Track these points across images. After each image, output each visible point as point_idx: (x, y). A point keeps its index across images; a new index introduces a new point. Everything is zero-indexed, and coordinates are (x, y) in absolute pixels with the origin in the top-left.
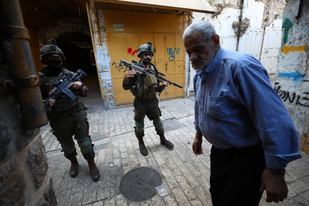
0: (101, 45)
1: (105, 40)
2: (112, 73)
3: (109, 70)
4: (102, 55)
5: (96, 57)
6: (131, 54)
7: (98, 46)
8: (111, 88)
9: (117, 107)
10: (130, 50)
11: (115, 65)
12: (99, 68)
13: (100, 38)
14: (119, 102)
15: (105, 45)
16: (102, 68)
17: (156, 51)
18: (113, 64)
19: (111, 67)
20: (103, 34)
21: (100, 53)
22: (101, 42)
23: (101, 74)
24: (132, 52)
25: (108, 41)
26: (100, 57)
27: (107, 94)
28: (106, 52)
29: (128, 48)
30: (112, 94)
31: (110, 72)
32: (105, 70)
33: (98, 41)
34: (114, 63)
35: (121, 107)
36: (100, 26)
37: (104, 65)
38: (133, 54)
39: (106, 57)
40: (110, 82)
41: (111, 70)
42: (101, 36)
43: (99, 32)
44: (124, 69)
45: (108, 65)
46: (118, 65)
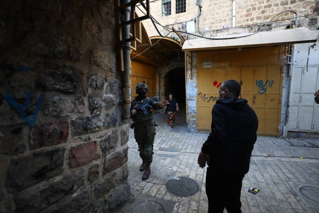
0: (191, 79)
1: (195, 75)
2: (197, 102)
3: (196, 99)
4: (192, 87)
5: (186, 88)
6: (216, 87)
7: (189, 80)
8: (195, 114)
9: (197, 131)
10: (215, 83)
11: (200, 95)
12: (188, 97)
13: (191, 74)
14: (200, 128)
15: (194, 79)
16: (190, 97)
17: (243, 84)
19: (197, 97)
20: (194, 71)
21: (190, 85)
22: (192, 77)
23: (189, 101)
24: (217, 84)
25: (198, 76)
26: (189, 89)
27: (191, 119)
28: (195, 85)
29: (214, 81)
30: (195, 119)
32: (192, 99)
33: (190, 76)
34: (200, 93)
35: (201, 133)
36: (193, 65)
37: (192, 94)
38: (218, 87)
39: (195, 88)
40: (195, 109)
42: (193, 72)
43: (191, 70)
44: (209, 99)
45: (195, 95)
46: (203, 96)
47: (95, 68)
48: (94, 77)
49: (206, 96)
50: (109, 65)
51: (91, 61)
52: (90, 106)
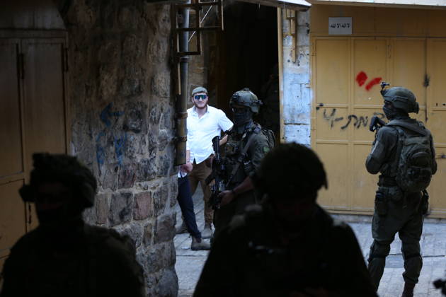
0: (296, 62)
1: (307, 51)
2: (313, 130)
3: (308, 122)
4: (297, 86)
5: (281, 89)
6: (364, 87)
7: (290, 65)
10: (361, 78)
11: (321, 110)
12: (285, 114)
13: (296, 48)
15: (305, 63)
16: (292, 115)
17: (431, 83)
18: (318, 108)
19: (312, 115)
20: (305, 39)
21: (292, 79)
22: (296, 56)
23: (288, 128)
24: (367, 82)
25: (314, 54)
26: (291, 90)
28: (306, 79)
29: (357, 74)
31: (309, 128)
32: (297, 120)
33: (291, 55)
34: (321, 105)
36: (300, 23)
37: (298, 108)
38: (368, 88)
39: (306, 90)
41: (312, 121)
42: (300, 44)
43: (295, 36)
44: (344, 123)
45: (307, 109)
46: (329, 112)
47: (154, 96)
48: (153, 110)
49: (338, 115)
50: (165, 89)
51: (151, 90)
52: (150, 145)
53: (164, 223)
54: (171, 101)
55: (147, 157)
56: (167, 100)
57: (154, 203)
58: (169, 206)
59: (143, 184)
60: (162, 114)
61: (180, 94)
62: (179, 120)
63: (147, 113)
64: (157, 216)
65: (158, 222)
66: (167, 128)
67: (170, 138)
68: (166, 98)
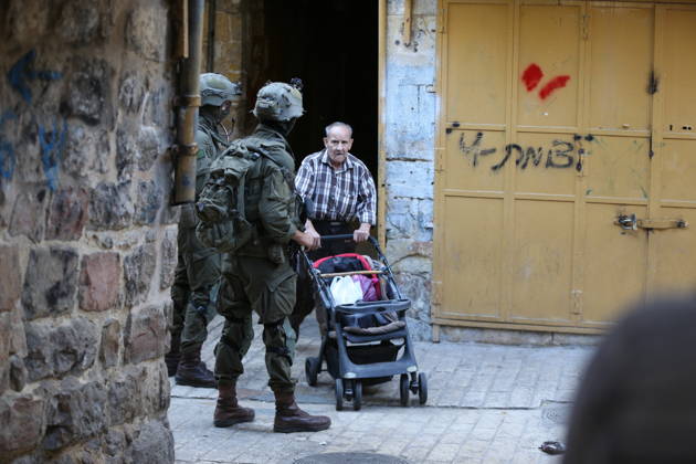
0: (411, 45)
1: (432, 25)
2: (439, 171)
3: (430, 155)
4: (412, 89)
5: (382, 93)
6: (536, 92)
7: (400, 49)
8: (424, 237)
9: (436, 330)
10: (532, 75)
11: (456, 134)
12: (387, 139)
13: (412, 18)
14: (450, 313)
15: (427, 46)
16: (401, 144)
17: (660, 87)
18: (449, 131)
19: (438, 143)
20: (428, 3)
21: (402, 76)
22: (412, 34)
23: (393, 167)
24: (543, 83)
25: (444, 30)
26: (399, 96)
27: (406, 265)
28: (428, 77)
29: (525, 66)
30: (425, 265)
31: (432, 166)
32: (410, 153)
33: (402, 31)
34: (456, 125)
35: (456, 341)
37: (412, 129)
38: (544, 94)
39: (427, 98)
40: (427, 208)
41: (438, 155)
42: (418, 11)
44: (497, 158)
45: (430, 133)
46: (470, 137)
47: (131, 55)
48: (129, 81)
49: (486, 143)
50: (155, 43)
51: (126, 40)
52: (119, 156)
53: (148, 321)
54: (167, 70)
55: (112, 178)
56: (160, 67)
57: (126, 278)
58: (158, 287)
59: (103, 235)
60: (147, 95)
61: (186, 55)
62: (183, 111)
63: (115, 85)
64: (130, 307)
65: (133, 320)
66: (159, 124)
67: (163, 146)
68: (158, 62)
